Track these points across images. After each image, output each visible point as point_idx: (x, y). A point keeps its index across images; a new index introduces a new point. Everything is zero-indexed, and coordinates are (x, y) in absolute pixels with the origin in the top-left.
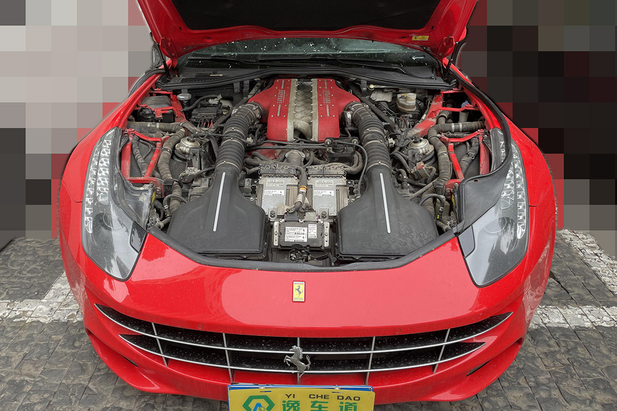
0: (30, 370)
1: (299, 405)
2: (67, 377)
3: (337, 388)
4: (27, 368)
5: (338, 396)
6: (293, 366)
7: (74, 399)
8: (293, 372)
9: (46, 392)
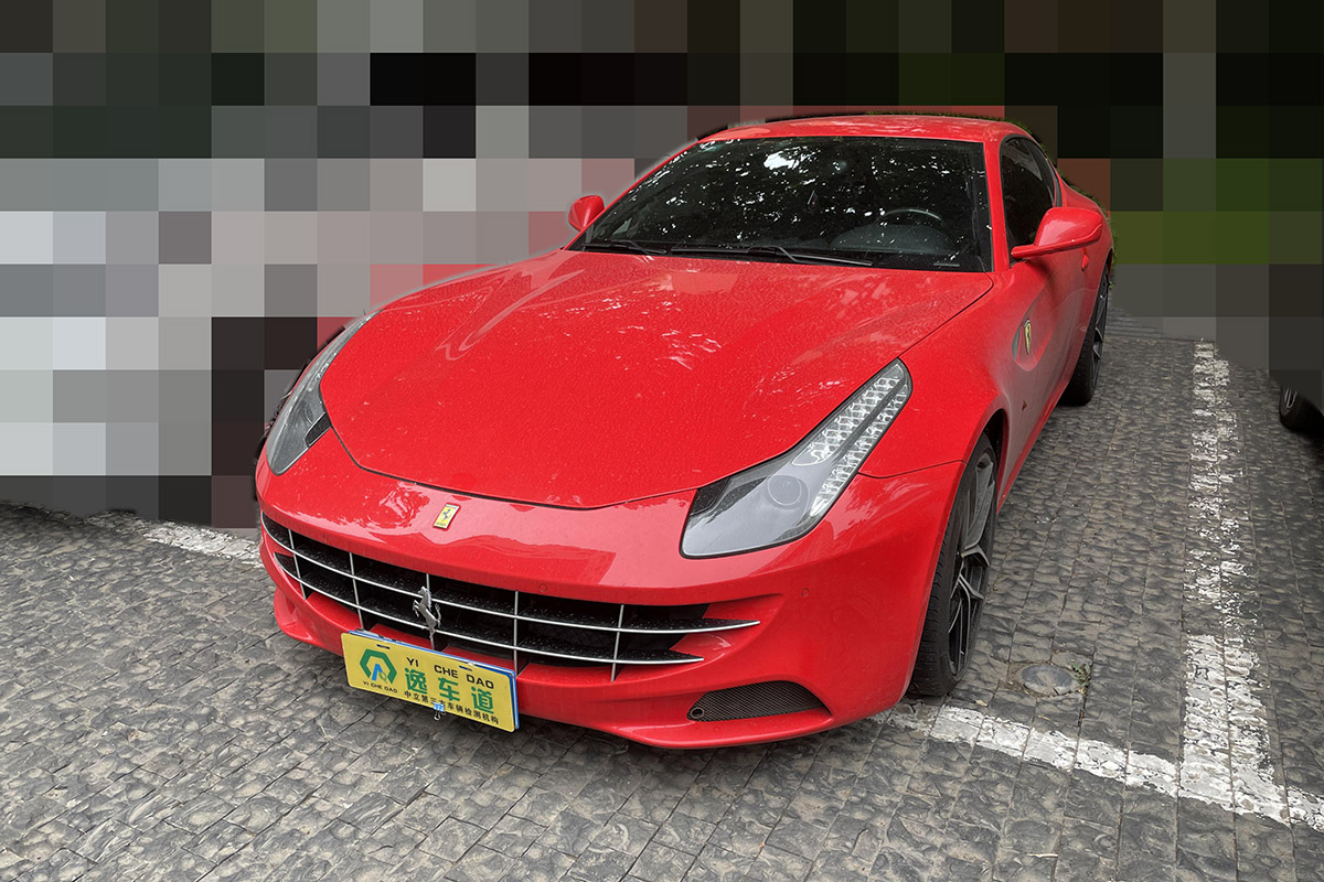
0: (219, 612)
1: (424, 681)
2: (250, 627)
3: (471, 664)
4: (220, 610)
5: (468, 676)
6: (422, 619)
7: (240, 647)
8: (423, 627)
9: (217, 634)
